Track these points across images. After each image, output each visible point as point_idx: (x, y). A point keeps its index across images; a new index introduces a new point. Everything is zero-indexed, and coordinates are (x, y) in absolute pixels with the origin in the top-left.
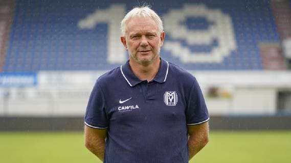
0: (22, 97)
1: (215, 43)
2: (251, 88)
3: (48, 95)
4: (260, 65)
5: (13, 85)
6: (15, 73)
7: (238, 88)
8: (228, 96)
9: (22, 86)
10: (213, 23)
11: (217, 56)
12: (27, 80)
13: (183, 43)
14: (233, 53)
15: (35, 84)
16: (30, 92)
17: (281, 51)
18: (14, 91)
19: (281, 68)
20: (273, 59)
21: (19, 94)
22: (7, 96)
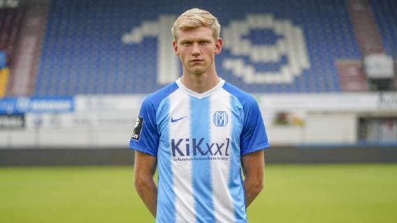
0: (56, 124)
1: (284, 60)
2: (327, 113)
3: (86, 122)
4: (338, 87)
5: (45, 111)
6: (47, 98)
7: (311, 113)
9: (56, 112)
10: (282, 37)
12: (64, 105)
13: (247, 60)
14: (305, 72)
15: (72, 109)
16: (66, 119)
17: (362, 69)
18: (46, 118)
21: (52, 121)
22: (39, 123)
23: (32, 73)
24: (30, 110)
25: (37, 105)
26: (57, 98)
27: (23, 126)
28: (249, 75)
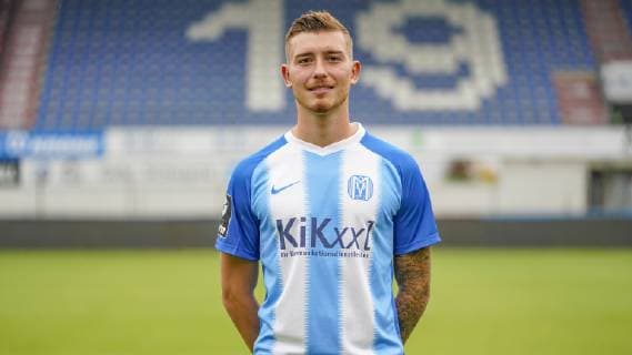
0: (73, 177)
1: (464, 70)
2: (535, 162)
3: (125, 176)
4: (556, 116)
5: (55, 155)
6: (58, 131)
7: (510, 162)
8: (491, 179)
9: (73, 158)
10: (460, 31)
11: (467, 97)
12: (85, 145)
13: (400, 70)
14: (500, 92)
15: (100, 152)
16: (90, 169)
17: (597, 87)
18: (56, 168)
19: (596, 123)
20: (580, 102)
21: (67, 172)
22: (43, 177)
23: (32, 91)
24: (28, 153)
25: (40, 145)
26: (74, 131)
27: (17, 179)
28: (405, 96)
